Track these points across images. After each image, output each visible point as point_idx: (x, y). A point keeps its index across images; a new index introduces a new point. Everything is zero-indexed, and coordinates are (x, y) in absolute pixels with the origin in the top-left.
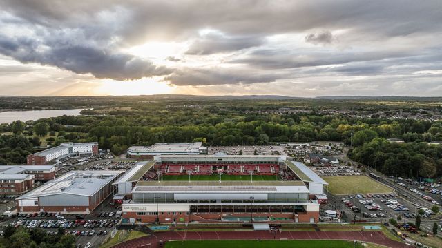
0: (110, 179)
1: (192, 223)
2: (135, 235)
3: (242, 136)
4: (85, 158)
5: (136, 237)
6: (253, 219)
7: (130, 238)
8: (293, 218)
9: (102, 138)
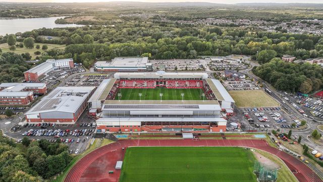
0: (85, 96)
1: (142, 132)
2: (106, 142)
3: (177, 51)
4: (65, 72)
5: (107, 144)
6: (183, 130)
7: (103, 145)
8: (209, 129)
9: (75, 55)
